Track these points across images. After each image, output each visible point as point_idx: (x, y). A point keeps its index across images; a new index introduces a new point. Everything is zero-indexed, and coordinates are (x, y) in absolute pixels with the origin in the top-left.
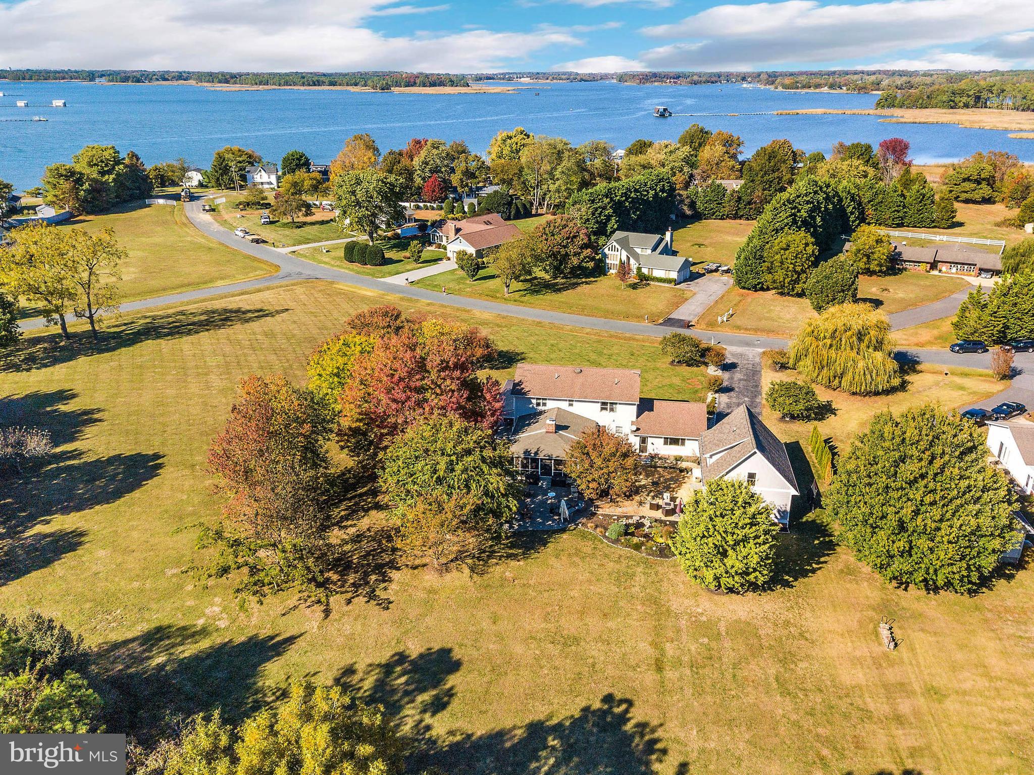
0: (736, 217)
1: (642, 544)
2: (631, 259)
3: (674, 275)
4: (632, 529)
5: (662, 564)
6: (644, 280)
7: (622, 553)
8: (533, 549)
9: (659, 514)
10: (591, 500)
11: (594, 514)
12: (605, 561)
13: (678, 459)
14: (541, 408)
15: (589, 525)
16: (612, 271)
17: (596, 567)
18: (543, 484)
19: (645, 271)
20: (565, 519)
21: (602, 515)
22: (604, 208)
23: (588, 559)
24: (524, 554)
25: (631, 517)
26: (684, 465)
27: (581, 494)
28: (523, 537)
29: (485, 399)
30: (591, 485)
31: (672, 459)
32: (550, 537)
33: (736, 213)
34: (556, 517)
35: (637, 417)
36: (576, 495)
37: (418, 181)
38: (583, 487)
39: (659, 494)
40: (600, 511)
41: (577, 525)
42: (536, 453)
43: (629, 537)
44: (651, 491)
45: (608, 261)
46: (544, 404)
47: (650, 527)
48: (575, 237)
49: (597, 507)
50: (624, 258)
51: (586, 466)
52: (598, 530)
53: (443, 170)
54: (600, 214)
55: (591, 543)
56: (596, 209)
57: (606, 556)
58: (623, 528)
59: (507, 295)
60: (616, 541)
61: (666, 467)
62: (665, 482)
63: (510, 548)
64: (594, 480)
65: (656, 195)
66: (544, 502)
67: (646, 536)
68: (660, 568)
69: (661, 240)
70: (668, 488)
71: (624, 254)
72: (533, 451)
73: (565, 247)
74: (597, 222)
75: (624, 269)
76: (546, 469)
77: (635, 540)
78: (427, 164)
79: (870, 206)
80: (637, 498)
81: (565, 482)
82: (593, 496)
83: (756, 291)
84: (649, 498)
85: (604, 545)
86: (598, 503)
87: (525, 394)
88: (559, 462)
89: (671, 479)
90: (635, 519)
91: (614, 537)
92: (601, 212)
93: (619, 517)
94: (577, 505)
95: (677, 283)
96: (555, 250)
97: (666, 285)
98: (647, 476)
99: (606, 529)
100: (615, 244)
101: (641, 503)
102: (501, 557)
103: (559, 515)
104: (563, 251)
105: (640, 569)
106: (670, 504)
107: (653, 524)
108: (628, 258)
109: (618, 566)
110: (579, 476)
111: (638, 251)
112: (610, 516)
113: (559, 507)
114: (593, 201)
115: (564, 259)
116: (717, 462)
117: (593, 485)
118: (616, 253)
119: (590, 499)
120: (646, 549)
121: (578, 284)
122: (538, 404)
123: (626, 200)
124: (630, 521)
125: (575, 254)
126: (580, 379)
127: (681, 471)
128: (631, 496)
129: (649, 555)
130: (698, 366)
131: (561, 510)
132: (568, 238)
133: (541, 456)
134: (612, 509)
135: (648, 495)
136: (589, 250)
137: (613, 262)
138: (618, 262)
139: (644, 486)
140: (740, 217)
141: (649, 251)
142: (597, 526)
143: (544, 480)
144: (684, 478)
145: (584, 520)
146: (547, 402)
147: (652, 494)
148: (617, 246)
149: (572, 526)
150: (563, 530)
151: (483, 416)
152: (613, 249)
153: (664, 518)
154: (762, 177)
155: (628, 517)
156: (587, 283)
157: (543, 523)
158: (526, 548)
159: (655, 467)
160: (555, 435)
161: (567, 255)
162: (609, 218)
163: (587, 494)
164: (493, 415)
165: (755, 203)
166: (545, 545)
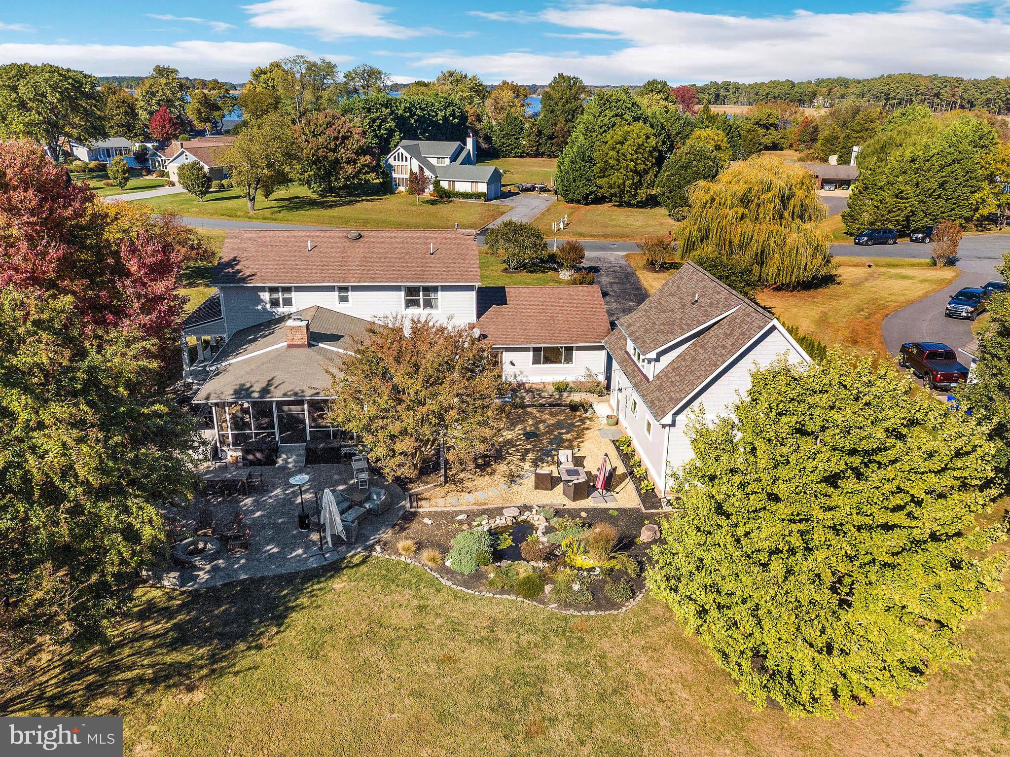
0: (538, 154)
1: (545, 578)
2: (425, 170)
3: (482, 188)
4: (506, 542)
5: (606, 630)
6: (444, 196)
7: (495, 611)
8: (243, 636)
9: (557, 497)
10: (402, 483)
11: (410, 517)
12: (454, 646)
13: (561, 388)
14: (282, 310)
15: (401, 545)
16: (402, 189)
17: (432, 669)
18: (287, 459)
19: (445, 185)
20: (336, 539)
21: (430, 515)
22: (384, 121)
23: (405, 645)
24: (213, 658)
25: (499, 511)
26: (576, 397)
27: (375, 471)
28: (218, 602)
29: (128, 274)
30: (398, 447)
31: (551, 389)
32: (297, 591)
33: (537, 150)
34: (315, 537)
35: (479, 316)
36: (364, 476)
37: (143, 115)
38: (381, 451)
39: (545, 455)
40: (425, 507)
41: (371, 548)
42: (265, 391)
43: (505, 563)
44: (527, 451)
45: (394, 176)
46: (288, 302)
47: (549, 530)
48: (345, 138)
49: (418, 498)
50: (416, 170)
51: (384, 401)
52: (426, 554)
53: (177, 104)
54: (380, 126)
55: (408, 593)
56: (374, 121)
57: (455, 628)
58: (487, 540)
59: (252, 213)
60: (475, 579)
61: (542, 405)
62: (550, 432)
63: (174, 646)
64: (404, 432)
65: (445, 118)
66: (287, 501)
67: (551, 555)
68: (606, 644)
69: (462, 149)
70: (560, 443)
71: (415, 165)
72: (257, 387)
73: (334, 151)
74: (376, 136)
75: (417, 183)
76: (292, 425)
77: (523, 569)
78: (153, 94)
79: (678, 139)
80: (502, 468)
81: (337, 450)
82: (407, 472)
83: (587, 204)
84: (527, 465)
85: (444, 593)
86: (418, 488)
87: (243, 280)
88: (318, 406)
89: (559, 425)
90: (510, 514)
91: (467, 568)
92: (381, 124)
93: (471, 516)
94: (369, 498)
95: (486, 197)
96: (321, 153)
97: (474, 201)
98: (513, 425)
99: (445, 550)
100: (402, 150)
101: (513, 478)
102: (133, 683)
103: (321, 528)
104: (331, 156)
105: (553, 657)
106: (576, 473)
107: (555, 521)
108: (421, 169)
109: (491, 657)
110: (367, 429)
111: (434, 161)
112: (449, 516)
113: (318, 510)
114: (369, 110)
115: (335, 168)
116: (673, 367)
117: (406, 444)
118: (404, 163)
119: (397, 479)
120: (557, 591)
121: (356, 202)
122: (275, 303)
123: (412, 116)
124: (499, 522)
125: (349, 162)
126: (359, 249)
127: (574, 407)
128: (487, 464)
129: (567, 605)
130: (543, 272)
131: (325, 517)
132: (336, 139)
133: (277, 396)
134: (452, 499)
135: (523, 460)
136: (368, 157)
137: (401, 176)
138: (408, 176)
139: (510, 443)
140: (542, 155)
141: (447, 161)
142: (420, 546)
143: (289, 451)
144: (583, 421)
145: (387, 535)
146: (294, 295)
147: (531, 456)
148: (405, 154)
149: (357, 555)
150: (334, 568)
151: (120, 313)
152: (401, 158)
153: (571, 505)
154: (564, 106)
155: (492, 513)
156: (368, 200)
157: (281, 557)
158: (221, 636)
159: (523, 407)
160: (307, 351)
161: (337, 161)
162: (391, 132)
163: (391, 469)
164: (146, 309)
165: (557, 137)
166: (280, 619)
